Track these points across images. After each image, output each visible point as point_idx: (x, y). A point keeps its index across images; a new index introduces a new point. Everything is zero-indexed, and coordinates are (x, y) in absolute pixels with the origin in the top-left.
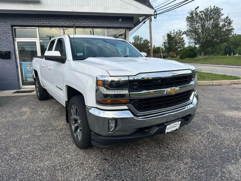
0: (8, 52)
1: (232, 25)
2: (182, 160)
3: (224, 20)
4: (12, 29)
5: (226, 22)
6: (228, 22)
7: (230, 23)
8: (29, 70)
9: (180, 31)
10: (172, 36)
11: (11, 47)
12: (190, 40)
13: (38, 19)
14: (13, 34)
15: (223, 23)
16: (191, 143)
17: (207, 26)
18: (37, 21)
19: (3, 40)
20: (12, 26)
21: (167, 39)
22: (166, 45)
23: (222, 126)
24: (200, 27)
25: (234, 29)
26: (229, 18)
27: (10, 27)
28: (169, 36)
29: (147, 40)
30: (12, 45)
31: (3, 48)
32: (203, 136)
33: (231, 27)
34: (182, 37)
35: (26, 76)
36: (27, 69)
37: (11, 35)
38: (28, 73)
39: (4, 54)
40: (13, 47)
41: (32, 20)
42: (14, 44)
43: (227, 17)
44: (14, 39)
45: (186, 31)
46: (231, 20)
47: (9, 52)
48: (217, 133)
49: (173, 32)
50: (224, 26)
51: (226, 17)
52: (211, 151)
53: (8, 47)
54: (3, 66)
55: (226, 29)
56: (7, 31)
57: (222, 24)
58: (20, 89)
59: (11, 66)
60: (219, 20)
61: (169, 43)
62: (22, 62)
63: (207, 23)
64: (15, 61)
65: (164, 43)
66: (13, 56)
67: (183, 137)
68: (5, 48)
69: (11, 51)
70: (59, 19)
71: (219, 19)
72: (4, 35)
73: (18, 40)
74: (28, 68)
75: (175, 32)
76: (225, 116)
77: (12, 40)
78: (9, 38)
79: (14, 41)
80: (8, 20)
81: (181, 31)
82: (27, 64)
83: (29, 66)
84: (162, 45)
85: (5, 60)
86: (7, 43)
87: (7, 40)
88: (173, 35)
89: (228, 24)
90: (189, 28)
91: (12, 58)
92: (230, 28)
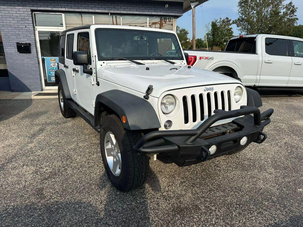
0: (28, 44)
1: (295, 14)
2: (265, 170)
3: (286, 7)
4: (32, 14)
5: (289, 9)
6: (291, 9)
7: (293, 12)
8: (53, 68)
9: (227, 18)
10: (218, 26)
11: (32, 37)
12: (242, 32)
13: (65, 2)
14: (33, 21)
15: (285, 10)
16: (269, 154)
17: (264, 14)
18: (63, 4)
19: (21, 28)
20: (32, 11)
21: (212, 29)
22: (210, 37)
23: (298, 137)
24: (255, 15)
25: (297, 19)
26: (293, 5)
27: (30, 13)
28: (214, 25)
29: (185, 29)
30: (33, 35)
31: (22, 39)
32: (280, 147)
33: (295, 17)
34: (230, 27)
35: (49, 74)
36: (51, 66)
37: (31, 22)
38: (52, 71)
39: (23, 46)
40: (34, 37)
41: (57, 4)
42: (35, 34)
43: (291, 3)
44: (34, 27)
45: (237, 19)
46: (295, 7)
47: (30, 44)
48: (295, 144)
49: (219, 20)
50: (285, 14)
51: (289, 3)
52: (293, 161)
53: (28, 37)
54: (22, 62)
55: (287, 18)
56: (26, 17)
57: (284, 12)
58: (42, 90)
59: (32, 62)
60: (280, 7)
61: (213, 35)
62: (44, 58)
63: (265, 9)
64: (36, 56)
65: (208, 34)
66: (33, 50)
67: (259, 148)
68: (24, 39)
69: (31, 43)
70: (91, 4)
71: (279, 5)
72: (22, 22)
73: (39, 29)
74: (52, 64)
75: (222, 20)
76: (298, 126)
77: (33, 29)
78: (28, 27)
79: (34, 30)
80: (27, 3)
81: (229, 19)
82: (51, 60)
83: (53, 62)
84: (205, 37)
85: (23, 54)
86: (26, 33)
87: (26, 29)
88: (218, 24)
89: (291, 12)
90: (241, 15)
91: (32, 52)
92: (293, 18)
